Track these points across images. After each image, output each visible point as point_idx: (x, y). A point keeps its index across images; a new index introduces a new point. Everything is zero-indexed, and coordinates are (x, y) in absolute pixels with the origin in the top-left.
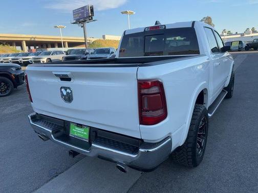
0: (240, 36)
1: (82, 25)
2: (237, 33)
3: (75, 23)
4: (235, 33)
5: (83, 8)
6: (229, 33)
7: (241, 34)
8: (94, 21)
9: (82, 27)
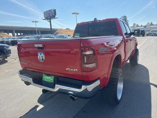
0: (143, 27)
1: (49, 21)
2: (142, 25)
3: (44, 19)
4: (140, 26)
5: (50, 11)
6: (138, 26)
7: (144, 26)
8: (57, 18)
9: (49, 22)
